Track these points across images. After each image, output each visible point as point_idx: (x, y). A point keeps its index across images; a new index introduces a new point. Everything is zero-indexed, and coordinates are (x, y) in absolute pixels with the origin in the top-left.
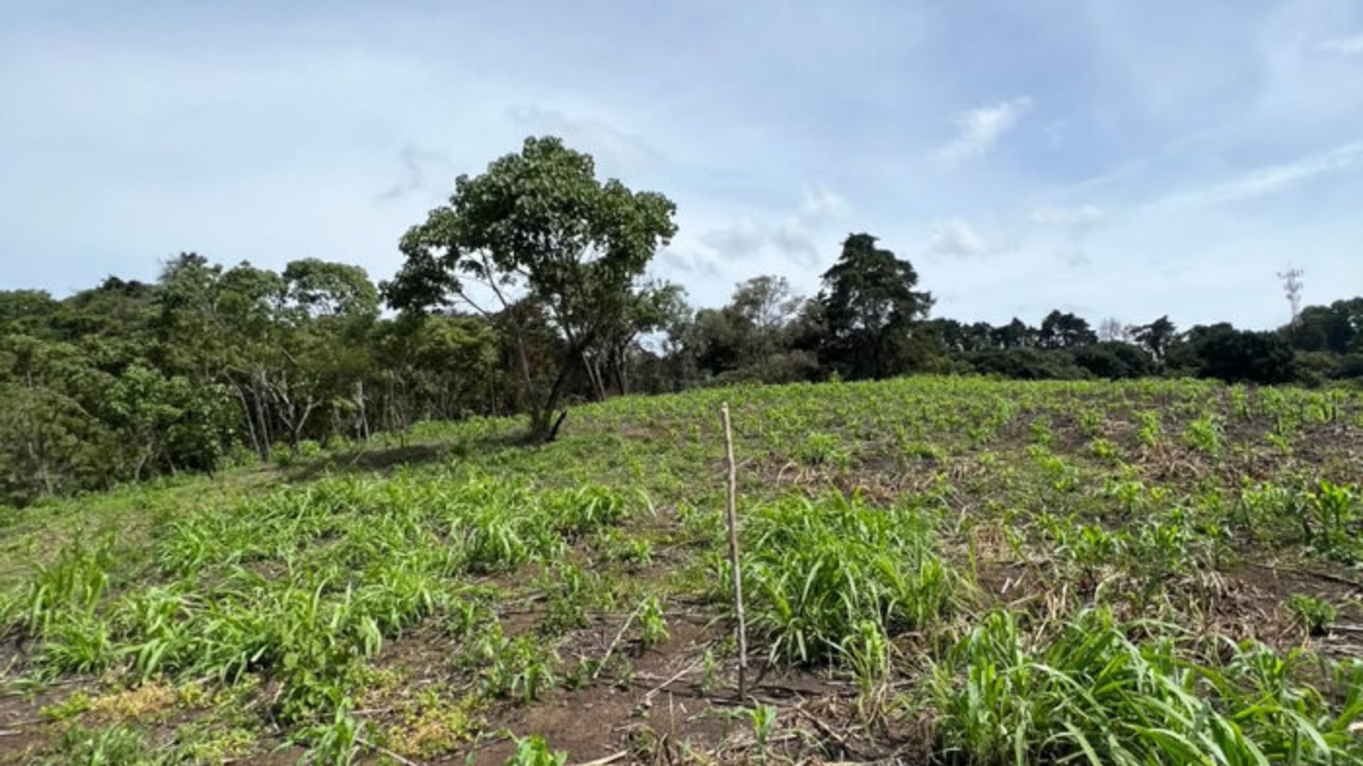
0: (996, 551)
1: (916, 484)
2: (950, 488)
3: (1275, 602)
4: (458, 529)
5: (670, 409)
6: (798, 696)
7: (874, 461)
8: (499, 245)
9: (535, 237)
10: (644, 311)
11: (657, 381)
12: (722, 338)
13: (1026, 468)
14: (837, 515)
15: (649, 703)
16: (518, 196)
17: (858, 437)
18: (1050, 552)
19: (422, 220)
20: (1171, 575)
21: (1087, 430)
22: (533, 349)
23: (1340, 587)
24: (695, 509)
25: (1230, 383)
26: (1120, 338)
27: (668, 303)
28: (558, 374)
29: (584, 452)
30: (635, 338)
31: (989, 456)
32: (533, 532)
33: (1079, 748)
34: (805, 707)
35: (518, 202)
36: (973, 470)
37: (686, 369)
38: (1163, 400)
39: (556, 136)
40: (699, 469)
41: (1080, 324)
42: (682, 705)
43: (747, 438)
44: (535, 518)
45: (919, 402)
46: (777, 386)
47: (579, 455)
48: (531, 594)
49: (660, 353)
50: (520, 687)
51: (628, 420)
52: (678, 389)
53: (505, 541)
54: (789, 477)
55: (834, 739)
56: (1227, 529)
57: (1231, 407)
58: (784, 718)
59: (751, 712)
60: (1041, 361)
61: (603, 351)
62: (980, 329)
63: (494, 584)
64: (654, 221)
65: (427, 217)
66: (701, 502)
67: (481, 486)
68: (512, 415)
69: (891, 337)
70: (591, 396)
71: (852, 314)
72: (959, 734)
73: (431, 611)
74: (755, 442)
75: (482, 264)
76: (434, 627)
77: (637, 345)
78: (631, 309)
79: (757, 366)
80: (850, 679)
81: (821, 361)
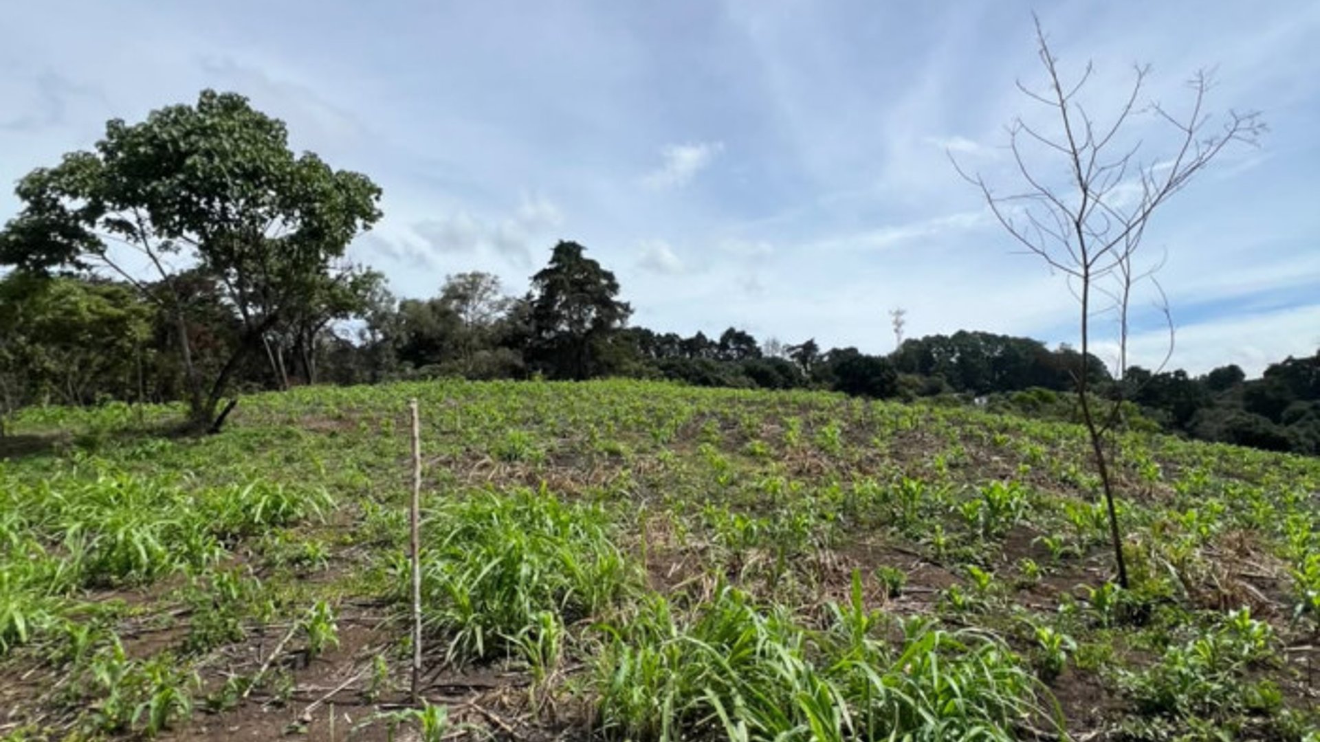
0: (666, 540)
1: (603, 479)
2: (633, 483)
3: (868, 572)
4: (75, 535)
5: (363, 402)
6: (473, 691)
7: (568, 457)
8: (160, 206)
9: (209, 203)
10: (340, 296)
11: (351, 371)
12: (426, 330)
13: (699, 465)
14: (526, 510)
15: (308, 717)
16: (188, 154)
17: (555, 434)
18: (710, 538)
19: (55, 163)
20: (799, 555)
21: (748, 432)
22: (199, 327)
23: (910, 558)
24: (380, 507)
25: (853, 395)
26: (779, 355)
27: (367, 290)
28: (230, 356)
29: (255, 445)
30: (328, 324)
31: (667, 453)
32: (180, 536)
33: (714, 709)
34: (477, 702)
35: (189, 162)
36: (653, 467)
37: (385, 360)
38: (804, 408)
39: (242, 94)
40: (391, 466)
41: (750, 341)
42: (346, 716)
43: (444, 433)
44: (185, 522)
45: (612, 403)
46: (479, 382)
47: (249, 449)
48: (170, 608)
49: (357, 342)
50: (143, 719)
51: (313, 412)
52: (373, 380)
53: (141, 548)
54: (484, 473)
55: (503, 729)
56: (840, 515)
57: (851, 415)
58: (454, 716)
59: (420, 713)
60: (718, 371)
61: (290, 336)
62: (671, 339)
63: (120, 600)
64: (356, 204)
65: (62, 161)
66: (389, 499)
67: (114, 485)
68: (165, 402)
69: (593, 341)
70: (271, 384)
71: (558, 317)
72: (617, 710)
73: (24, 638)
74: (452, 438)
75: (136, 226)
76: (28, 657)
77: (330, 332)
78: (326, 292)
79: (462, 361)
80: (524, 669)
81: (526, 360)
